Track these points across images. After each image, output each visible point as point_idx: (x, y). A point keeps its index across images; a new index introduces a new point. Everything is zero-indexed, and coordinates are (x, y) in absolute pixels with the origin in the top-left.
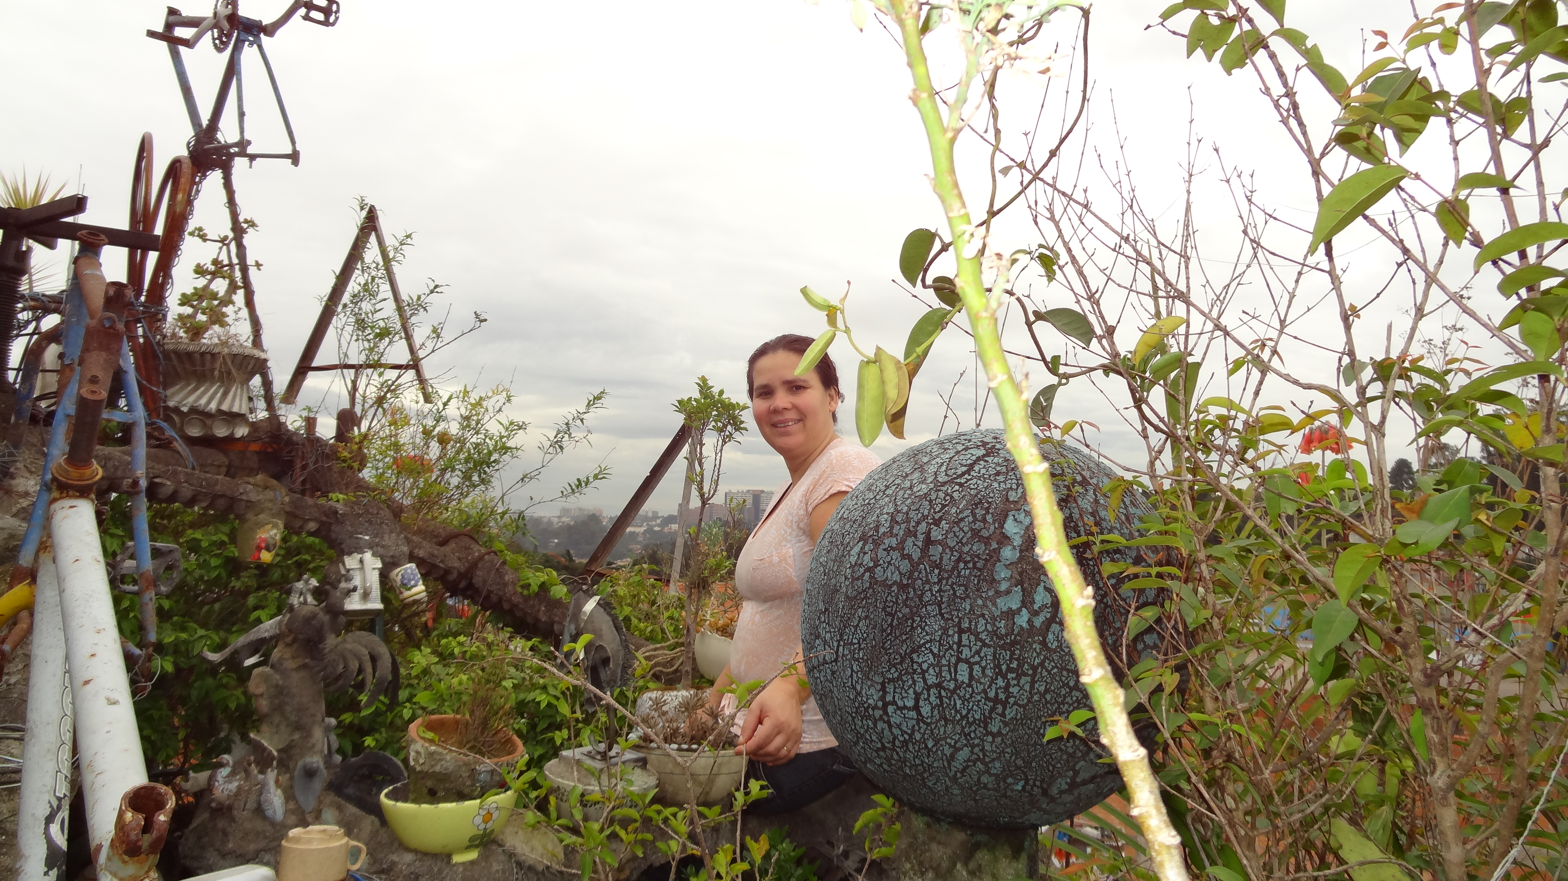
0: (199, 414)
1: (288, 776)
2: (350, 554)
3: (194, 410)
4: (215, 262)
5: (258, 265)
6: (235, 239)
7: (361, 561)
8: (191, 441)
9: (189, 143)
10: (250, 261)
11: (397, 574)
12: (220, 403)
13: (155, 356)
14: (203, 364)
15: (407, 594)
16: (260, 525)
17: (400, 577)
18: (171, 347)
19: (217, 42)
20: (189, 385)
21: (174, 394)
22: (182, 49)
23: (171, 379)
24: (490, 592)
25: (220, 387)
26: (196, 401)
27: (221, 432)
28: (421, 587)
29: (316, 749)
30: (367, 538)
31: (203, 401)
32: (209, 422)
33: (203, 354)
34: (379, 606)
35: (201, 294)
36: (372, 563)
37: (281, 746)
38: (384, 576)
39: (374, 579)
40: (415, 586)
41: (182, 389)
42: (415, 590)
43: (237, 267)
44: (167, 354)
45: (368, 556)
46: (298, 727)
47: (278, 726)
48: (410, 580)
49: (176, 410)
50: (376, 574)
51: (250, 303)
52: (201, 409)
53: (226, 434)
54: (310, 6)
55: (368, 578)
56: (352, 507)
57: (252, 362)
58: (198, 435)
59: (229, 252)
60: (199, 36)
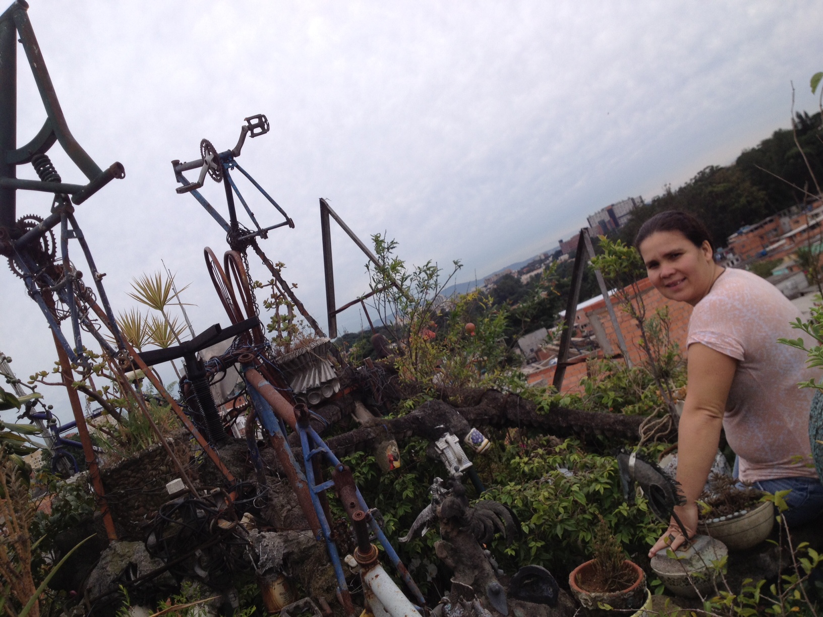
0: (314, 391)
1: (484, 597)
2: (437, 439)
3: (310, 390)
4: (273, 296)
5: (295, 286)
6: (277, 279)
7: (447, 442)
8: (316, 408)
9: (227, 240)
10: (290, 286)
11: (468, 438)
12: (320, 379)
13: (276, 370)
14: (301, 363)
15: (480, 448)
16: (385, 448)
17: (471, 440)
18: (281, 362)
19: (214, 176)
20: (299, 377)
21: (295, 386)
22: (199, 190)
23: (289, 378)
24: (521, 420)
25: (315, 370)
26: (307, 385)
27: (328, 394)
28: (486, 441)
29: (490, 575)
30: (442, 426)
31: (311, 382)
32: (320, 392)
33: (298, 358)
34: (470, 464)
35: (277, 319)
36: (453, 439)
37: (472, 582)
38: (462, 442)
39: (458, 448)
40: (482, 441)
41: (297, 381)
42: (483, 444)
43: (286, 294)
44: (280, 366)
45: (448, 437)
46: (475, 567)
47: (464, 571)
48: (478, 439)
49: (301, 394)
50: (458, 444)
51: (303, 312)
52: (312, 387)
53: (331, 394)
54: (251, 128)
55: (456, 451)
56: (424, 411)
57: (324, 347)
58: (317, 402)
59: (278, 288)
60: (203, 178)
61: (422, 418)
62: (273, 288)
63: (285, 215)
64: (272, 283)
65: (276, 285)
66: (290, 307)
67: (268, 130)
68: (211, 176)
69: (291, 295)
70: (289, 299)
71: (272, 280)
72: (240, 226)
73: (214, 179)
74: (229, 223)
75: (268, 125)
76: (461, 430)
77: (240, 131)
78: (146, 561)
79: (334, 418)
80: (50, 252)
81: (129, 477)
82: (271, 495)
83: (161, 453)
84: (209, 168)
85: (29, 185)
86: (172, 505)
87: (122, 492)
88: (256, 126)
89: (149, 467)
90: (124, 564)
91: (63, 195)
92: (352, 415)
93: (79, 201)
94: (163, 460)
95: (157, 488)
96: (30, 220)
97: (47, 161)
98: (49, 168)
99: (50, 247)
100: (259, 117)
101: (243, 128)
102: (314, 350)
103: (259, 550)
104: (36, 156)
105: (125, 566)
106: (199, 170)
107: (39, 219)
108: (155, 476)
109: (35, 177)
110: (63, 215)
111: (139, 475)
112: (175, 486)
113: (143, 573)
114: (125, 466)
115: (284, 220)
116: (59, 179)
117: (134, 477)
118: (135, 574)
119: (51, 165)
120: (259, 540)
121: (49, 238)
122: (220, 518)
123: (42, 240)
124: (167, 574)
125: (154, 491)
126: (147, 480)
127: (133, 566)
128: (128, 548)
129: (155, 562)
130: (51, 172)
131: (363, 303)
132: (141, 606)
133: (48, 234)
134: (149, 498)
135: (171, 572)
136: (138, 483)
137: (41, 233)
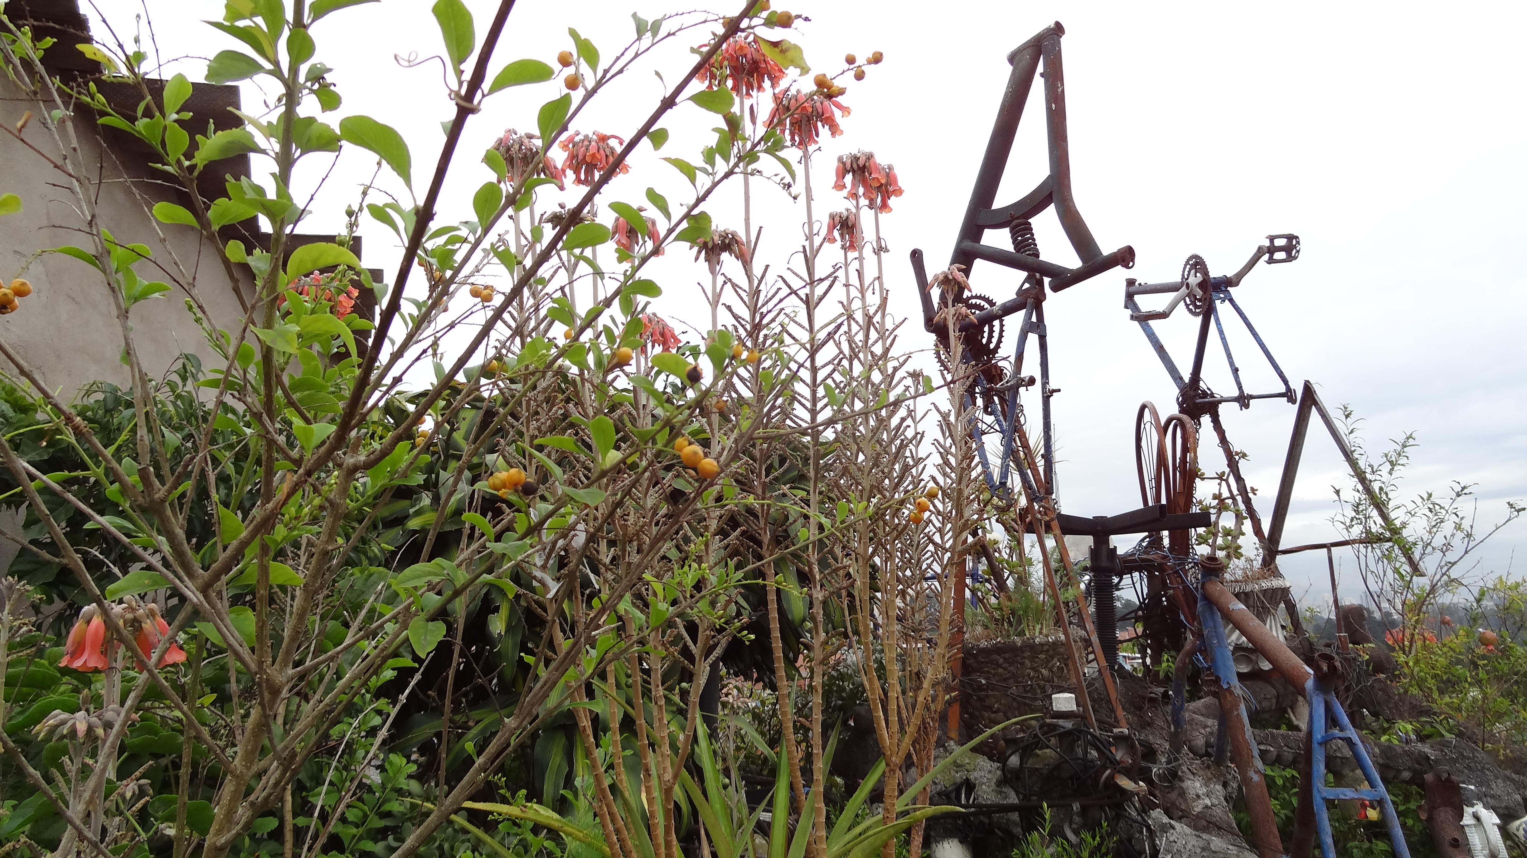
2: (1461, 808)
3: (1239, 648)
4: (1219, 496)
5: (1253, 490)
6: (1231, 472)
7: (1475, 816)
9: (1178, 399)
10: (1250, 490)
11: (1517, 827)
17: (1522, 831)
19: (1191, 307)
22: (1155, 323)
30: (1472, 788)
32: (1254, 657)
38: (1504, 829)
39: (1495, 836)
43: (1239, 498)
45: (1481, 809)
50: (1496, 829)
52: (1244, 645)
54: (1272, 250)
55: (1491, 837)
56: (1442, 751)
57: (1280, 592)
58: (1245, 671)
59: (1229, 486)
60: (1173, 306)
61: (1436, 761)
62: (1220, 484)
63: (1286, 382)
64: (1221, 477)
65: (1227, 481)
66: (1239, 517)
67: (1295, 258)
68: (1187, 306)
69: (1248, 502)
70: (1242, 506)
71: (1224, 473)
72: (1201, 384)
73: (1190, 311)
74: (1187, 378)
75: (1298, 252)
76: (1506, 808)
77: (1254, 250)
78: (989, 787)
79: (1265, 704)
80: (992, 346)
81: (1000, 666)
82: (1183, 772)
83: (1047, 651)
84: (1188, 295)
85: (997, 257)
86: (1055, 727)
87: (983, 682)
88: (1280, 249)
89: (1028, 663)
90: (959, 777)
91: (1038, 275)
92: (1289, 710)
93: (1056, 288)
94: (1048, 661)
95: (1029, 695)
96: (978, 301)
97: (1029, 229)
98: (1029, 239)
99: (995, 340)
100: (1290, 238)
101: (1260, 248)
102: (1265, 592)
103: (1161, 842)
104: (1016, 221)
105: (959, 781)
106: (1171, 296)
107: (992, 303)
108: (1031, 679)
109: (1009, 247)
110: (1030, 301)
111: (1012, 668)
112: (1064, 701)
113: (980, 800)
114: (998, 650)
115: (1283, 389)
116: (1037, 255)
117: (1005, 669)
118: (968, 798)
119: (1033, 235)
120: (1165, 828)
121: (997, 329)
122: (1119, 772)
123: (986, 329)
124: (1015, 816)
125: (1023, 697)
126: (1020, 679)
127: (970, 786)
128: (970, 758)
129: (1001, 792)
130: (1030, 244)
131: (1329, 551)
132: (961, 842)
133: (996, 323)
134: (1015, 704)
135: (1020, 816)
136: (1009, 678)
137: (989, 319)
